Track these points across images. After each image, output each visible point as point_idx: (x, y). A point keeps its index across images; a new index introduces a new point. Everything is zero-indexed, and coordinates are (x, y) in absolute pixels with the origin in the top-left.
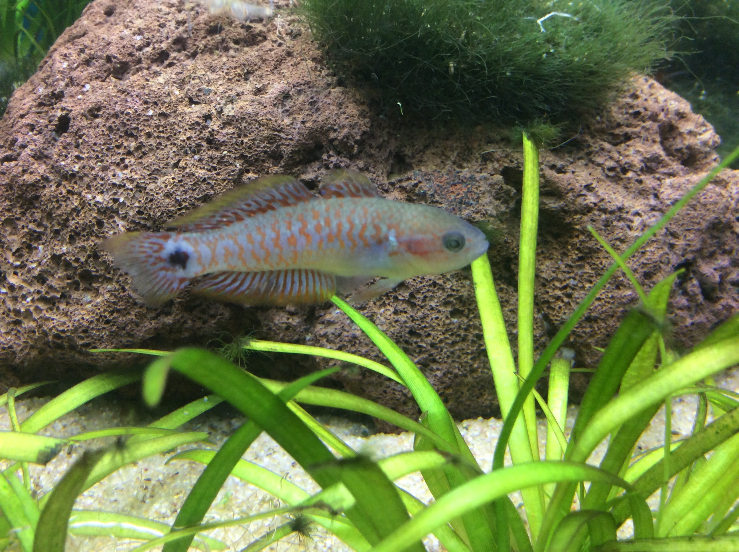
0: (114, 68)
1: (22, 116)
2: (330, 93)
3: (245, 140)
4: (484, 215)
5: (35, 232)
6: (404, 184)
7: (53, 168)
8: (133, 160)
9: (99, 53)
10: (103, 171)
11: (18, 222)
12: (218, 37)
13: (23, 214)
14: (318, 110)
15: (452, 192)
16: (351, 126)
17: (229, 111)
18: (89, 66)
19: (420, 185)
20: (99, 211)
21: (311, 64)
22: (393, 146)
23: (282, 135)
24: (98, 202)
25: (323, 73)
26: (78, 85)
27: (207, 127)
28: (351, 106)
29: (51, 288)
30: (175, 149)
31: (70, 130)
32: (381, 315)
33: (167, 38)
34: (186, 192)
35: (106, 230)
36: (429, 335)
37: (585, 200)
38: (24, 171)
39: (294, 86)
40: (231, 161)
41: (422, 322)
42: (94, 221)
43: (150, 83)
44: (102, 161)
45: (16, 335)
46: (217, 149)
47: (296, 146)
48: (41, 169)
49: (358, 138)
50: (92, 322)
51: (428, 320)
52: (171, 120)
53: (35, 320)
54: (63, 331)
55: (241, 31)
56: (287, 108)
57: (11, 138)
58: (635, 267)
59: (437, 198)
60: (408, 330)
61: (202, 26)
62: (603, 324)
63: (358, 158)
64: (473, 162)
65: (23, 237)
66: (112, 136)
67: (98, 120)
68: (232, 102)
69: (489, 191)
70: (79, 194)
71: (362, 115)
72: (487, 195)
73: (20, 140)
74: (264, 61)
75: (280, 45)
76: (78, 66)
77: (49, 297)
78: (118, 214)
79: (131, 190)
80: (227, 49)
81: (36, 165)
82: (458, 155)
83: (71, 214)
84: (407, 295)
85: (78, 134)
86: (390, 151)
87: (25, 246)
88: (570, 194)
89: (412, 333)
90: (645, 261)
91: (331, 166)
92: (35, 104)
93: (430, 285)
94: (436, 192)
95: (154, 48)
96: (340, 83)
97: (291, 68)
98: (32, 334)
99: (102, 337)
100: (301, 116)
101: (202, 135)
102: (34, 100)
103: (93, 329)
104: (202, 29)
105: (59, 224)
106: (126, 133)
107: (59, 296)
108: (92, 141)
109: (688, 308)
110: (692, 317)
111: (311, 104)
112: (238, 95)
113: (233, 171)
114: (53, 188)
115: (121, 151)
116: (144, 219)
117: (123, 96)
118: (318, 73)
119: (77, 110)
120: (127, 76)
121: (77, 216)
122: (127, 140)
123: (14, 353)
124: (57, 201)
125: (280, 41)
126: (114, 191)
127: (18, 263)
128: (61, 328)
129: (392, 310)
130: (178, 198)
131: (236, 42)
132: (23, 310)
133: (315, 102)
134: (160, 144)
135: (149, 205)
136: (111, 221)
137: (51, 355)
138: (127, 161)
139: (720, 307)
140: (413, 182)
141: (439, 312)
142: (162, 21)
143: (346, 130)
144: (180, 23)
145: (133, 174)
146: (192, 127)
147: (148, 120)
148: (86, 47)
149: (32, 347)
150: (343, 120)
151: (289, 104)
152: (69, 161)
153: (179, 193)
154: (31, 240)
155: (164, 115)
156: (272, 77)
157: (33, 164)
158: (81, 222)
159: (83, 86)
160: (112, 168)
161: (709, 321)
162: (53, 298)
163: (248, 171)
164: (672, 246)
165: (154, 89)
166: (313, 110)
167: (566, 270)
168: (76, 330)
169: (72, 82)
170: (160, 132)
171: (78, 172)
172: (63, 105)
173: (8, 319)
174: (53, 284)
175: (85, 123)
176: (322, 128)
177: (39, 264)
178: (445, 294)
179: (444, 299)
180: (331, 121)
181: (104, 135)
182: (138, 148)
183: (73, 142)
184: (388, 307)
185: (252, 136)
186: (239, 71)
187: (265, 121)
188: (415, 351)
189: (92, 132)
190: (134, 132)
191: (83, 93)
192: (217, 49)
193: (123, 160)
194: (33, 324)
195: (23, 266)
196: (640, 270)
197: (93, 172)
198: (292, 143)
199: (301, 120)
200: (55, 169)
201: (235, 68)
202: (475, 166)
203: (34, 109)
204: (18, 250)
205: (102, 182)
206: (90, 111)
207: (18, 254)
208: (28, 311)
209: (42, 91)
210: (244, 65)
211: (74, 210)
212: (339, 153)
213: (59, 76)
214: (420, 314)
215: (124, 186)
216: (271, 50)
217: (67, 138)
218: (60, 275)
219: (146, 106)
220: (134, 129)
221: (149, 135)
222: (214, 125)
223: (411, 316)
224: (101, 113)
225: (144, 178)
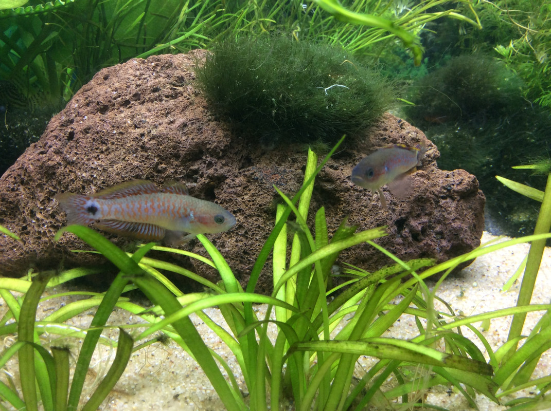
0: (100, 108)
1: (52, 131)
2: (209, 124)
3: (161, 147)
4: (289, 191)
5: (52, 191)
6: (246, 173)
7: (63, 158)
8: (103, 156)
9: (94, 100)
10: (87, 161)
11: (44, 186)
12: (157, 94)
13: (47, 182)
14: (202, 133)
15: (273, 178)
16: (218, 142)
17: (154, 132)
18: (88, 106)
19: (255, 174)
20: (84, 182)
21: (201, 109)
22: (244, 153)
23: (180, 145)
24: (83, 176)
25: (208, 114)
26: (81, 116)
27: (142, 140)
28: (220, 131)
29: (57, 220)
30: (124, 151)
31: (74, 139)
32: (229, 242)
33: (130, 93)
34: (127, 173)
35: (86, 191)
36: (254, 254)
37: (346, 184)
38: (49, 160)
39: (190, 120)
40: (152, 158)
41: (251, 247)
42: (81, 186)
43: (117, 117)
44: (88, 156)
45: (38, 244)
46: (146, 152)
47: (188, 151)
48: (58, 159)
49: (223, 148)
50: (76, 239)
51: (254, 246)
52: (125, 136)
53: (48, 237)
54: (61, 243)
55: (170, 91)
56: (185, 131)
57: (45, 142)
58: (372, 221)
59: (264, 181)
60: (242, 251)
61: (149, 88)
62: (353, 252)
63: (222, 159)
64: (287, 163)
65: (46, 194)
66: (94, 143)
67: (88, 135)
68: (156, 127)
69: (294, 179)
70: (75, 172)
71: (226, 136)
72: (292, 180)
73: (49, 143)
74: (177, 107)
75: (188, 99)
76: (83, 106)
77: (55, 225)
78: (93, 183)
79: (100, 171)
80: (161, 100)
81: (55, 157)
82: (279, 159)
83: (70, 182)
84: (243, 232)
85: (77, 142)
86: (242, 156)
87: (47, 198)
88: (338, 181)
89: (245, 252)
90: (378, 218)
91: (207, 162)
92: (59, 125)
93: (257, 228)
94: (263, 178)
95: (122, 99)
96: (215, 120)
97: (191, 111)
98: (46, 244)
99: (81, 247)
100: (191, 136)
101: (138, 144)
102: (59, 123)
103: (76, 242)
104: (149, 89)
105: (64, 188)
106: (102, 142)
107: (61, 225)
108: (84, 145)
109: (404, 245)
110: (405, 249)
111: (198, 130)
112: (160, 124)
113: (153, 163)
114: (63, 169)
115: (98, 151)
116: (105, 186)
117: (102, 123)
118: (204, 114)
119: (79, 129)
120: (107, 112)
121: (73, 183)
122: (102, 146)
123: (36, 254)
124: (64, 176)
125: (188, 97)
126: (92, 171)
127: (42, 207)
128: (60, 242)
129: (235, 239)
130: (123, 176)
131: (167, 97)
132: (42, 231)
133: (201, 129)
134: (117, 148)
135: (108, 179)
136: (89, 186)
137: (55, 256)
138: (100, 156)
139: (423, 244)
140: (251, 172)
141: (261, 242)
142: (128, 84)
143: (215, 144)
144: (138, 86)
145: (102, 163)
146: (134, 140)
147: (113, 136)
148: (89, 96)
149: (46, 251)
150: (214, 139)
151: (186, 130)
152: (71, 155)
153: (123, 173)
154: (50, 196)
155: (121, 133)
156: (179, 115)
157: (54, 156)
158: (74, 187)
159: (84, 117)
160: (93, 159)
161: (416, 252)
162: (58, 226)
163: (161, 164)
164: (394, 210)
165: (118, 120)
166: (199, 133)
167: (336, 222)
168: (67, 243)
169: (78, 114)
170: (118, 142)
171: (75, 161)
172: (72, 126)
173: (34, 236)
174: (58, 219)
175: (81, 136)
176: (203, 142)
177: (53, 208)
178: (265, 233)
179: (264, 235)
180: (208, 139)
181: (90, 142)
182: (107, 150)
183: (75, 145)
184: (233, 238)
185: (164, 146)
186: (163, 112)
187: (172, 138)
188: (246, 262)
189: (84, 141)
190: (106, 142)
191: (83, 120)
192: (156, 100)
193: (98, 156)
194: (47, 239)
195: (44, 209)
196: (375, 223)
197: (83, 161)
198: (186, 149)
199: (191, 138)
200: (65, 159)
201: (161, 110)
202: (287, 164)
203: (58, 128)
204: (43, 201)
205: (87, 167)
206: (85, 130)
207: (43, 203)
208: (45, 232)
209: (64, 118)
210: (166, 109)
211: (72, 180)
212: (212, 156)
213: (72, 111)
214: (250, 242)
215: (97, 169)
216: (181, 102)
217: (72, 143)
218: (62, 214)
219: (113, 128)
220: (106, 140)
221: (113, 143)
222: (145, 139)
223: (245, 244)
224: (90, 131)
225: (107, 165)
